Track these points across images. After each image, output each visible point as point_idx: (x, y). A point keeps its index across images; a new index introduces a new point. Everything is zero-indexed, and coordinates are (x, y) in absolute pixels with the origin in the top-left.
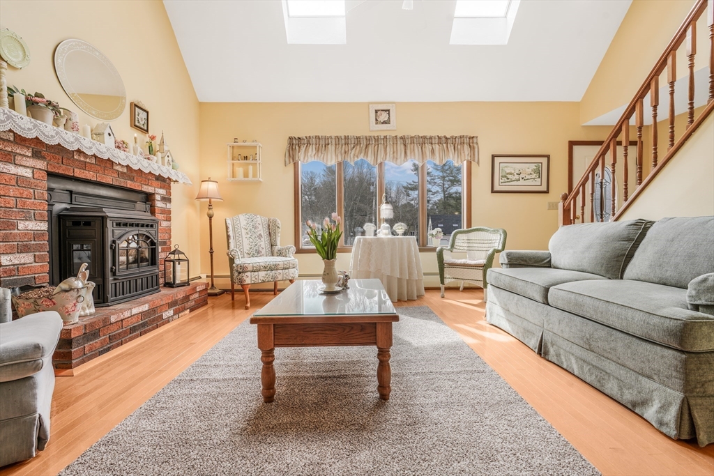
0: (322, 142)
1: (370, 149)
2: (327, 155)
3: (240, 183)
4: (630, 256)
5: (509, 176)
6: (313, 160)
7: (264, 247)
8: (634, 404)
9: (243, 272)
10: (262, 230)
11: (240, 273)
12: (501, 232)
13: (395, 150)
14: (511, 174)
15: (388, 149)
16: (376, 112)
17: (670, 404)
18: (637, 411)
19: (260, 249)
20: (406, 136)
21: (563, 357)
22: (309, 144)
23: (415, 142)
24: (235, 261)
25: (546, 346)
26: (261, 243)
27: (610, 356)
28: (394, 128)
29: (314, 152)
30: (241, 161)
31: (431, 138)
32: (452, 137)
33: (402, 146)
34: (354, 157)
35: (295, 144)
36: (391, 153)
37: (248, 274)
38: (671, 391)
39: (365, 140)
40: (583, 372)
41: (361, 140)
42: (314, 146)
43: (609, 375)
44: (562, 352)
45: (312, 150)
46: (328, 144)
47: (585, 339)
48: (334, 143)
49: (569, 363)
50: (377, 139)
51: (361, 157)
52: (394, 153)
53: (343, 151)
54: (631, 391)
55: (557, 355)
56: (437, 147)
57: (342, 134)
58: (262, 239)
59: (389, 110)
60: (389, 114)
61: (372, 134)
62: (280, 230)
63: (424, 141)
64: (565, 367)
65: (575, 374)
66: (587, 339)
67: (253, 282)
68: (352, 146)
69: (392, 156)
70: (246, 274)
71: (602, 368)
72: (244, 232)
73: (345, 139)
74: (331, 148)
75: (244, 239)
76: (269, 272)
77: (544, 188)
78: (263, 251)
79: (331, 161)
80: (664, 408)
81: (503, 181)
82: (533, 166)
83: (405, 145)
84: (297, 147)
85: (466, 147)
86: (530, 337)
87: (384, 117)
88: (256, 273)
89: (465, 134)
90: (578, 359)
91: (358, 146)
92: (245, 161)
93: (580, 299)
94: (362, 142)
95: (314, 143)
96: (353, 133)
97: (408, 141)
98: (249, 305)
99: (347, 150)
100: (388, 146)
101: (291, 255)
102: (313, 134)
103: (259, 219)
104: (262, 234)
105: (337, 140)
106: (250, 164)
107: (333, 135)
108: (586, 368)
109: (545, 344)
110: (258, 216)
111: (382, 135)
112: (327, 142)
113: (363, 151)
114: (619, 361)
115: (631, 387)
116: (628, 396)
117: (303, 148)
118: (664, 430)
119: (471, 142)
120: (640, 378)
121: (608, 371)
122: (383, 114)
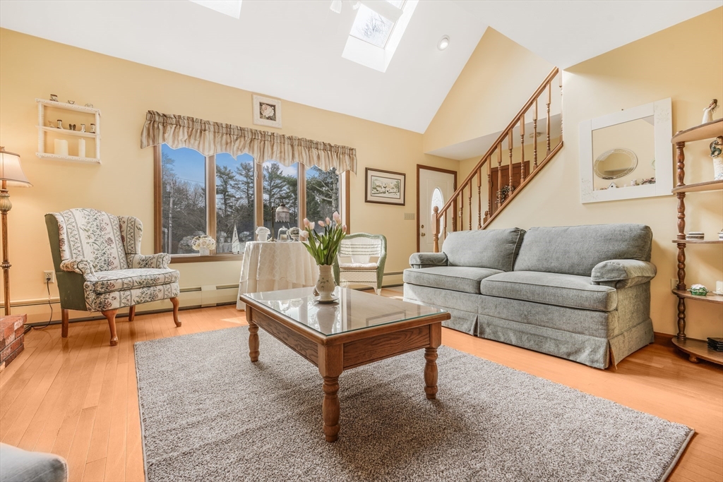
0: (198, 126)
1: (256, 144)
2: (204, 143)
3: (62, 163)
4: (516, 254)
5: (378, 189)
6: (184, 146)
7: (116, 256)
8: (569, 354)
9: (105, 293)
10: (112, 233)
11: (100, 294)
12: (381, 237)
13: (283, 150)
14: (380, 186)
15: (275, 147)
16: (261, 104)
17: (599, 347)
18: (571, 358)
19: (112, 259)
20: (294, 137)
21: (500, 333)
22: (178, 124)
23: (302, 144)
24: (87, 277)
25: (482, 327)
26: (112, 251)
27: (547, 324)
28: (279, 127)
29: (186, 137)
30: (62, 130)
31: (317, 144)
32: (336, 146)
33: (290, 146)
34: (237, 151)
35: (156, 123)
36: (278, 152)
37: (116, 294)
38: (599, 339)
39: (250, 133)
40: (521, 341)
41: (246, 132)
42: (186, 130)
43: (546, 338)
44: (499, 329)
45: (183, 134)
46: (205, 130)
47: (523, 316)
48: (212, 129)
49: (506, 336)
50: (264, 135)
51: (246, 151)
52: (281, 152)
53: (224, 141)
54: (566, 345)
55: (494, 333)
56: (322, 154)
57: (224, 121)
58: (113, 246)
59: (274, 106)
60: (274, 110)
61: (259, 129)
62: (141, 233)
63: (311, 145)
64: (502, 340)
65: (513, 343)
66: (525, 316)
67: (122, 305)
68: (235, 137)
69: (278, 155)
70: (112, 295)
71: (540, 334)
72: (83, 235)
73: (227, 127)
74: (209, 135)
75: (85, 246)
76: (145, 289)
77: (401, 201)
78: (116, 262)
79: (210, 150)
80: (594, 351)
81: (373, 192)
82: (394, 182)
83: (292, 146)
84: (161, 127)
85: (347, 157)
86: (462, 323)
87: (269, 112)
88: (128, 293)
89: (346, 146)
90: (515, 331)
91: (243, 139)
92: (72, 131)
93: (517, 286)
94: (246, 135)
95: (186, 125)
96: (235, 123)
97: (296, 143)
98: (116, 339)
99: (229, 141)
100: (275, 144)
101: (166, 266)
102: (184, 114)
103: (105, 217)
104: (113, 238)
105: (216, 127)
106: (81, 137)
107: (212, 120)
108: (525, 338)
109: (481, 326)
110: (103, 213)
111: (270, 131)
112: (203, 128)
113: (247, 145)
114: (555, 327)
115: (567, 342)
116: (564, 350)
117: (170, 130)
118: (596, 365)
119: (351, 152)
120: (574, 335)
121: (546, 335)
122: (268, 108)
